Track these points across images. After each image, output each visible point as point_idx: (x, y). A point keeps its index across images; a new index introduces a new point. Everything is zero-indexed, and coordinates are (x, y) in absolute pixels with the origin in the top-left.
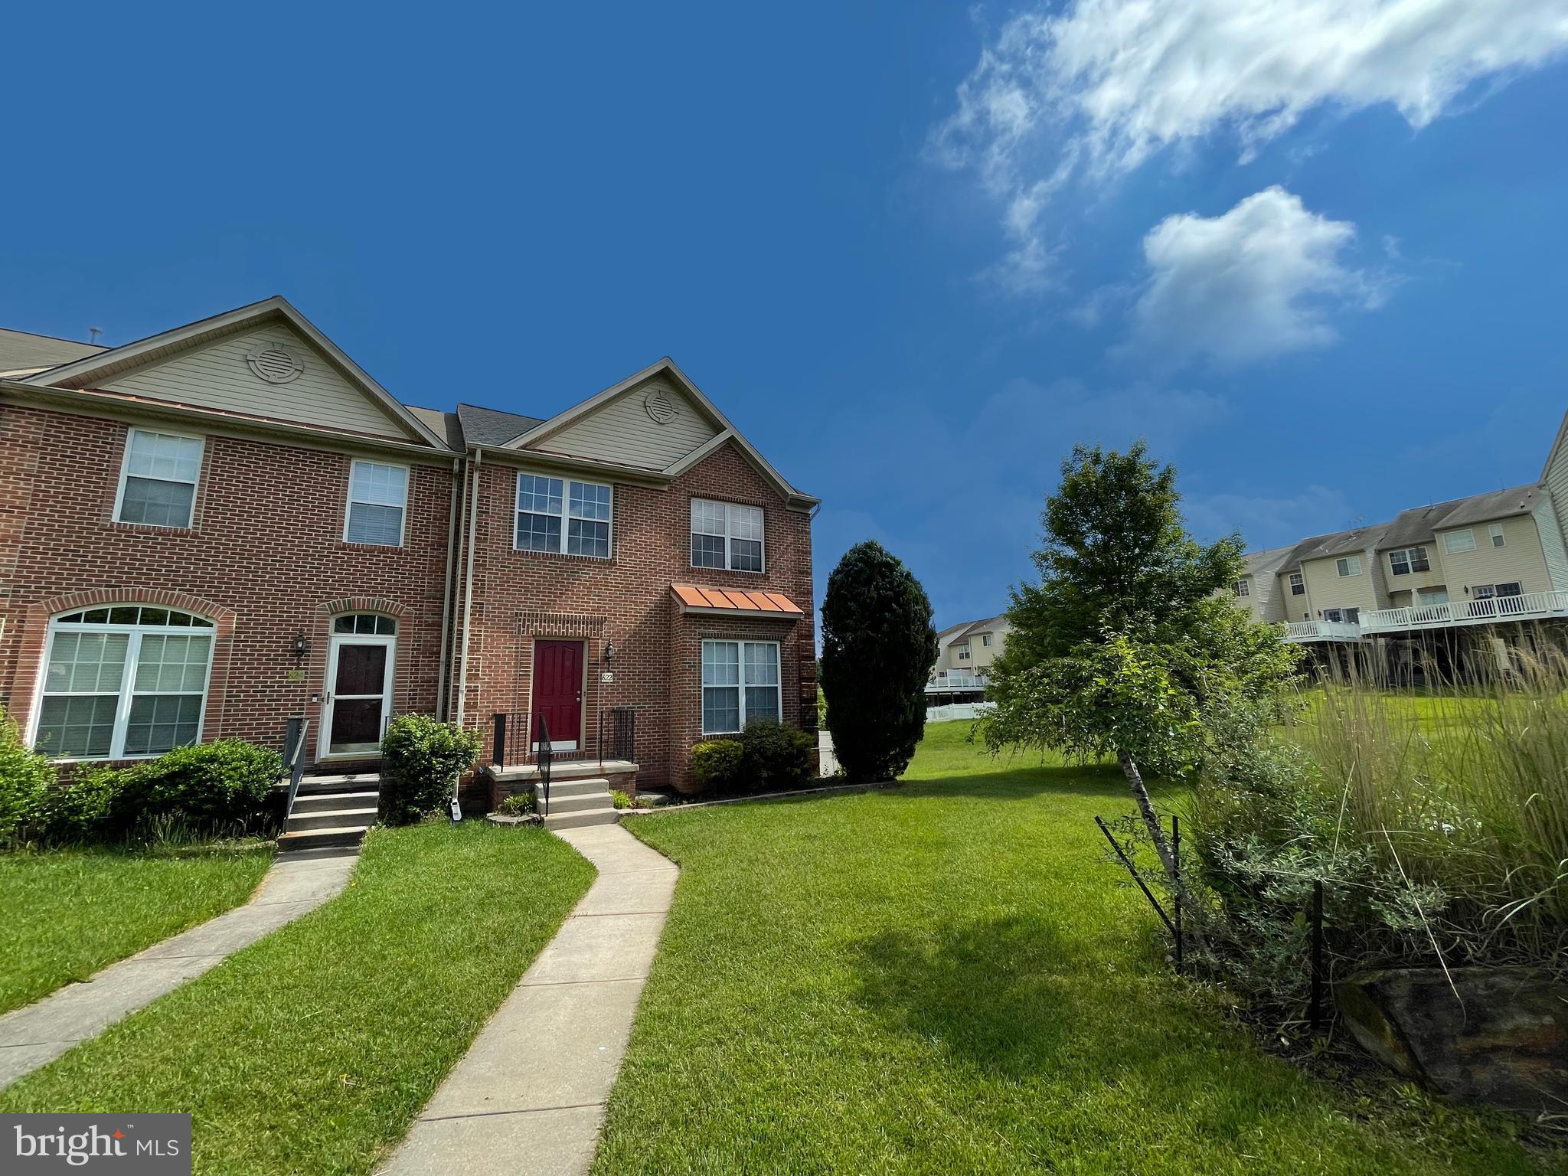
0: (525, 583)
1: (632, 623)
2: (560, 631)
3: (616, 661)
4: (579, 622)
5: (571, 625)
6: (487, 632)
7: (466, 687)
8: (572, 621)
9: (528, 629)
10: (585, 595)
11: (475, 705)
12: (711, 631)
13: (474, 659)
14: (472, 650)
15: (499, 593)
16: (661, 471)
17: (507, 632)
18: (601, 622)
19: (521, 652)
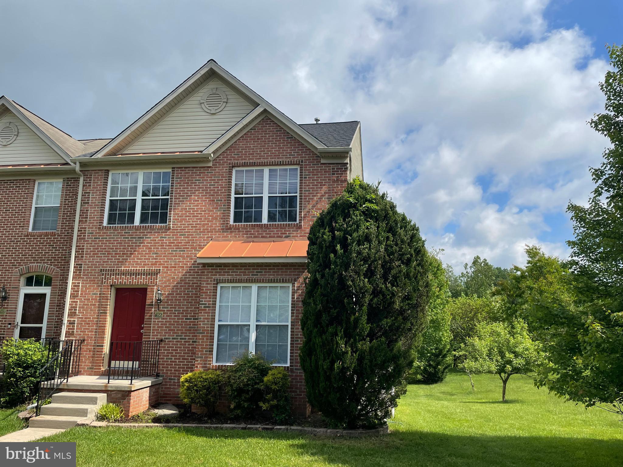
0: (108, 249)
1: (179, 272)
2: (128, 280)
3: (166, 302)
4: (141, 274)
5: (136, 276)
6: (83, 283)
7: (68, 321)
8: (137, 274)
9: (108, 280)
10: (147, 254)
11: (72, 334)
12: (226, 277)
13: (74, 302)
14: (73, 296)
15: (92, 257)
16: (201, 152)
17: (95, 283)
18: (156, 273)
19: (103, 298)
